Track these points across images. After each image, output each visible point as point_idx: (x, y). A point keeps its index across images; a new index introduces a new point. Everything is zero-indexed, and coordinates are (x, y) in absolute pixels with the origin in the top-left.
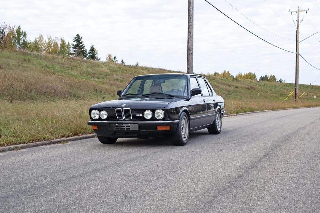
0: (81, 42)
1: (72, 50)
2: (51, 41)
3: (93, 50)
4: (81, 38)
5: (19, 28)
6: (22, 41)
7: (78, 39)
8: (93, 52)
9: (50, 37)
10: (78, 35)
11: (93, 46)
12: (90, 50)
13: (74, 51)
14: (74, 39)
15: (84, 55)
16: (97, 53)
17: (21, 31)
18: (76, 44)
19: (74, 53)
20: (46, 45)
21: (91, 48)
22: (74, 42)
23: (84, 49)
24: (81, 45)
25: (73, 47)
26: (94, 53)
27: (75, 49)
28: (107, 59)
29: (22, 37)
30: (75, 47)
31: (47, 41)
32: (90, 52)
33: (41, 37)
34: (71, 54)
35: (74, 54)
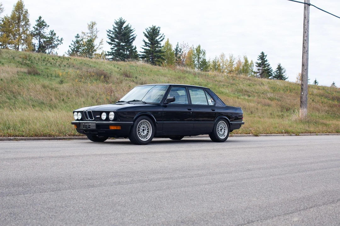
0: (265, 60)
1: (255, 69)
2: (233, 59)
3: (280, 68)
4: (266, 56)
5: (199, 47)
6: (200, 60)
7: (262, 57)
8: (280, 70)
9: (231, 55)
10: (263, 53)
11: (280, 64)
12: (277, 69)
13: (258, 70)
14: (259, 57)
15: (270, 74)
16: (284, 72)
17: (201, 50)
18: (261, 62)
19: (258, 71)
20: (228, 64)
21: (278, 66)
22: (258, 60)
23: (270, 68)
24: (266, 63)
25: (257, 65)
26: (281, 72)
27: (259, 68)
28: (297, 79)
29: (201, 55)
30: (259, 65)
31: (229, 59)
32: (277, 71)
33: (223, 56)
34: (255, 73)
35: (258, 73)
